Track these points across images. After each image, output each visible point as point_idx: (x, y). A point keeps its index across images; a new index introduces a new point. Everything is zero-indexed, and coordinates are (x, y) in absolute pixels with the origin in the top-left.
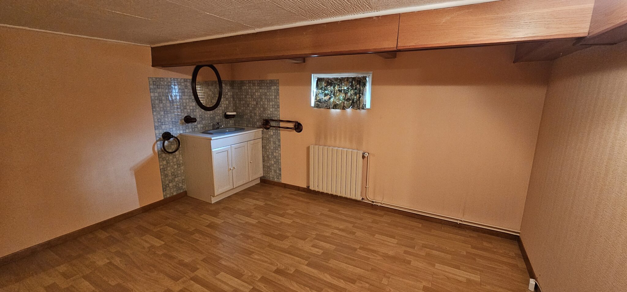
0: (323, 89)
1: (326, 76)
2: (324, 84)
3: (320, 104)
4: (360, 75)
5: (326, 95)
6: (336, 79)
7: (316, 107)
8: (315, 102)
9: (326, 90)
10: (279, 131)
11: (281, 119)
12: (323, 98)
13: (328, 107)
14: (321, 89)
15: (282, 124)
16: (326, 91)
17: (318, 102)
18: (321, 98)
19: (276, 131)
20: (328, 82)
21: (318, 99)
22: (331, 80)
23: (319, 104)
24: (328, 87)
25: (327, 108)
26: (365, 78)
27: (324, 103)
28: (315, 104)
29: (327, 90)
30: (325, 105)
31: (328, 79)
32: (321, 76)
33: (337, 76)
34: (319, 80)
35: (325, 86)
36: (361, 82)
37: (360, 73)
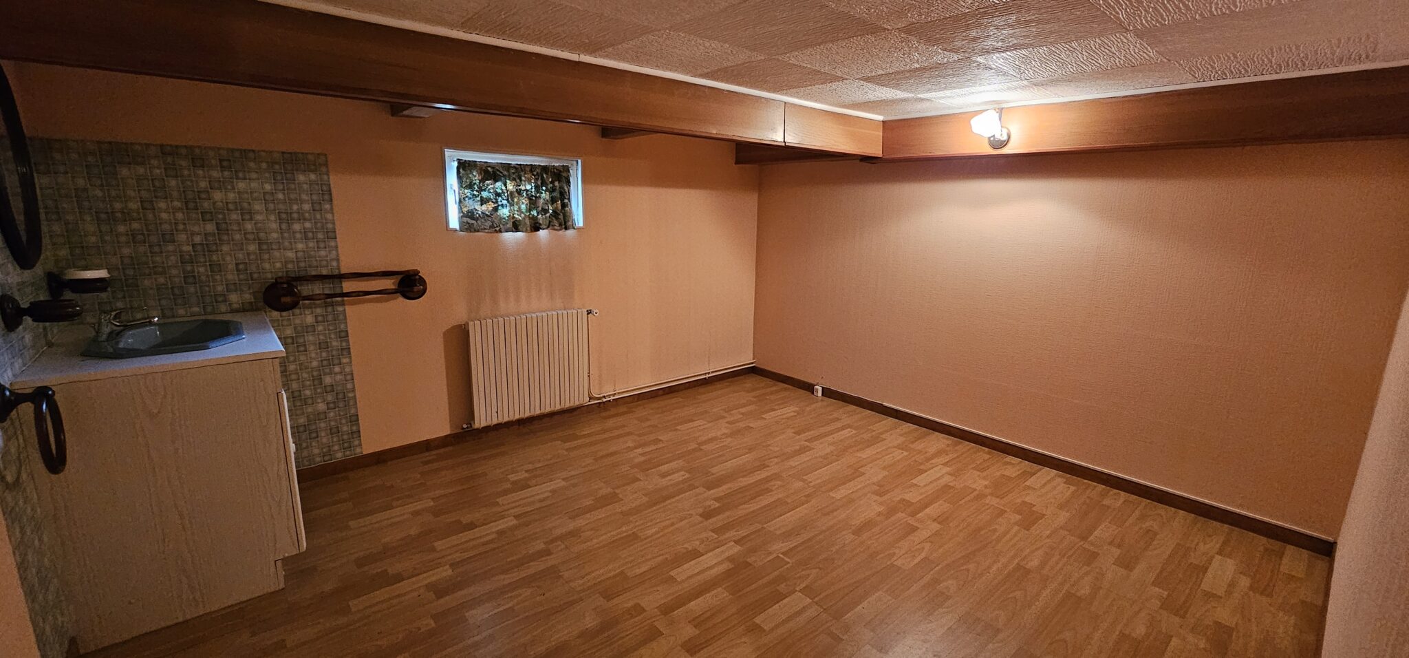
0: (476, 187)
1: (480, 158)
2: (476, 177)
3: (474, 222)
4: (557, 163)
5: (483, 201)
6: (508, 167)
7: (467, 229)
8: (459, 218)
9: (482, 190)
10: (340, 309)
11: (344, 271)
12: (478, 207)
13: (498, 229)
14: (470, 186)
15: (348, 286)
16: (482, 193)
17: (466, 217)
18: (473, 207)
19: (330, 309)
20: (486, 172)
21: (465, 210)
22: (493, 168)
23: (470, 221)
24: (488, 182)
25: (496, 232)
26: (567, 169)
27: (483, 221)
28: (461, 224)
29: (485, 190)
30: (488, 224)
31: (486, 165)
32: (465, 156)
33: (508, 160)
34: (463, 166)
35: (480, 181)
36: (561, 176)
37: (555, 158)
